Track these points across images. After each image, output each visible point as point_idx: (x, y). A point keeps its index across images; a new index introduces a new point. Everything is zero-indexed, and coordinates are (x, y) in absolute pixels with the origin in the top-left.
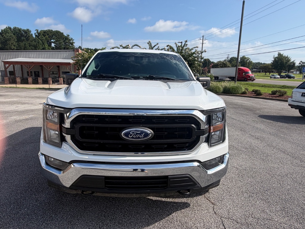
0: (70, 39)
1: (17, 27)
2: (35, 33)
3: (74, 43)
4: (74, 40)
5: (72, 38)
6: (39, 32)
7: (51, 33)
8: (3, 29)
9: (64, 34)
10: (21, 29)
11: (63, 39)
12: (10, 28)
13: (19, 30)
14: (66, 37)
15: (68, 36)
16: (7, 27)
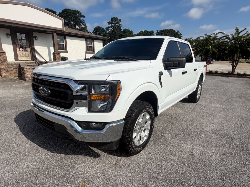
0: (179, 34)
1: (146, 30)
2: (156, 33)
3: (182, 37)
4: (182, 34)
5: (181, 33)
6: (159, 32)
7: (167, 31)
8: (139, 33)
9: (175, 31)
10: (148, 31)
11: (174, 34)
12: (142, 32)
13: (147, 32)
14: (176, 33)
15: (178, 32)
16: (141, 31)
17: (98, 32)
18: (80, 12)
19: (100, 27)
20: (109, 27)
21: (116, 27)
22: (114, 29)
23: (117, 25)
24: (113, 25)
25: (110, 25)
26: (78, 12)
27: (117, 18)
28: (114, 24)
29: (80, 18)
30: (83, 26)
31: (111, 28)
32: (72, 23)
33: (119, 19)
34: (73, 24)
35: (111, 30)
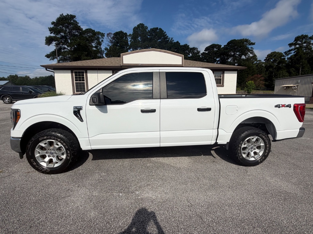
17: (272, 59)
18: (249, 40)
19: (277, 52)
20: (290, 51)
21: (303, 49)
22: (299, 52)
23: (305, 45)
24: (297, 46)
25: (293, 47)
26: (247, 41)
27: (306, 36)
28: (298, 44)
29: (248, 46)
30: (251, 55)
31: (294, 51)
32: (238, 53)
33: (309, 36)
34: (238, 55)
35: (293, 54)
